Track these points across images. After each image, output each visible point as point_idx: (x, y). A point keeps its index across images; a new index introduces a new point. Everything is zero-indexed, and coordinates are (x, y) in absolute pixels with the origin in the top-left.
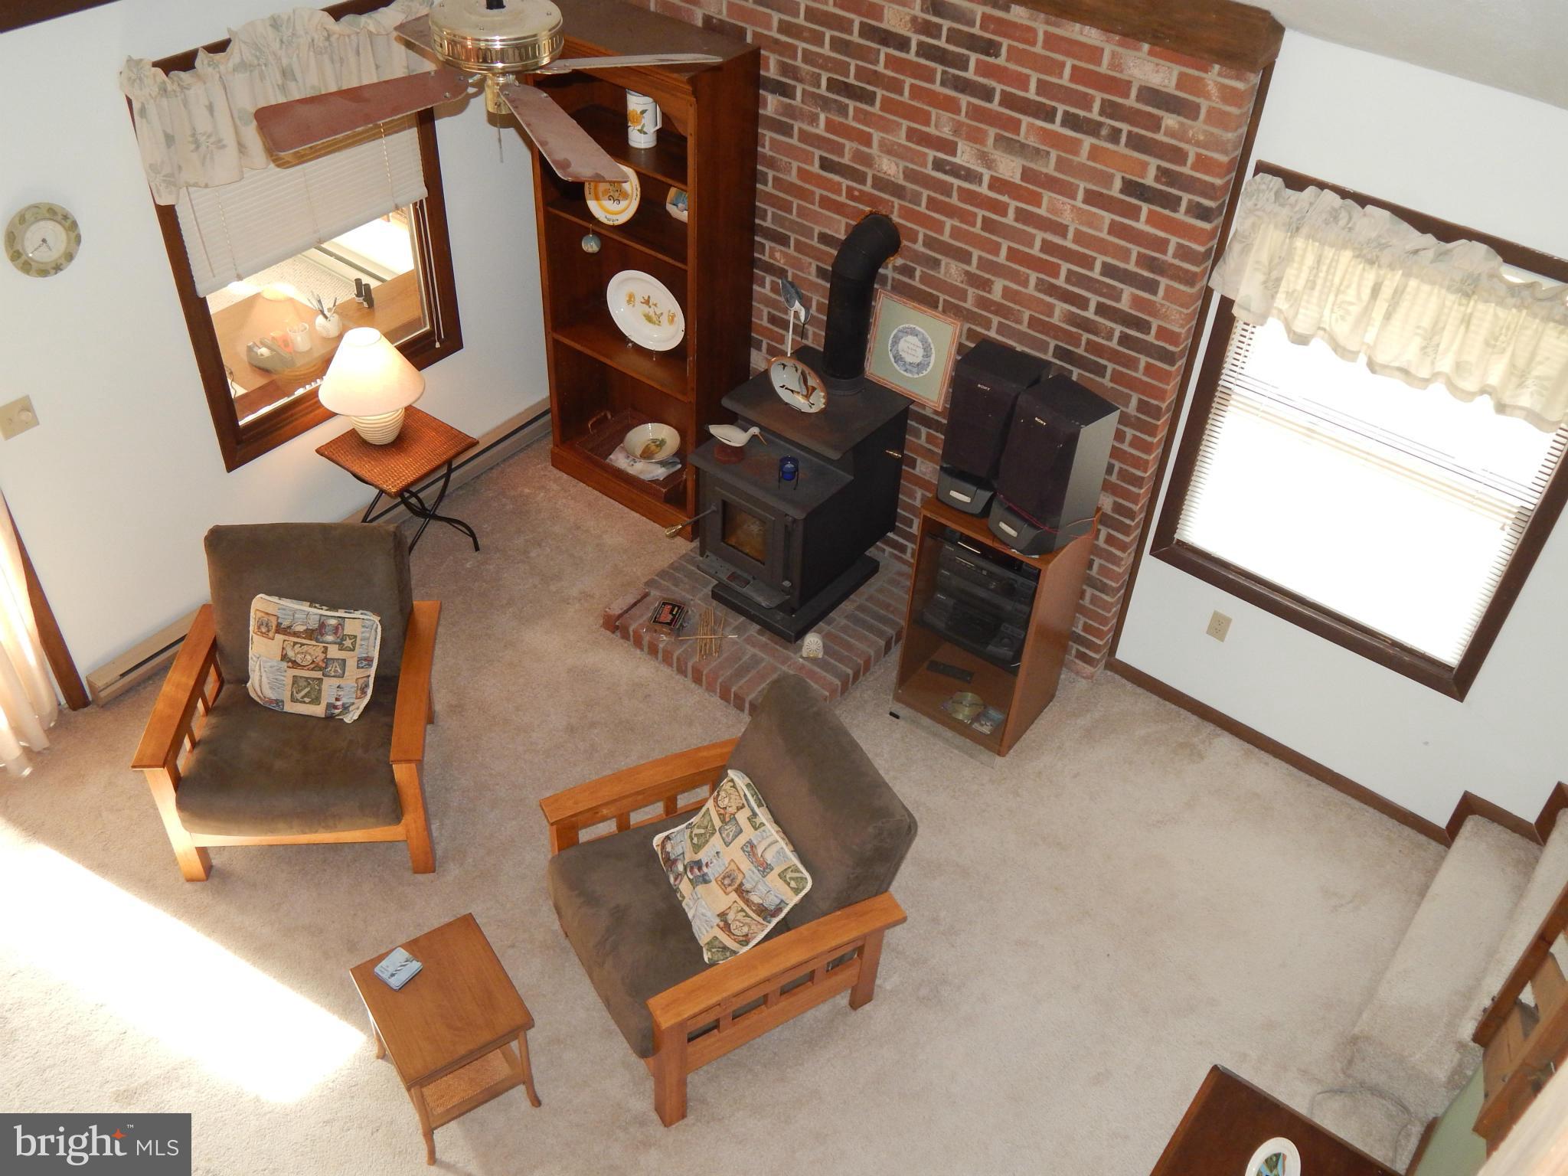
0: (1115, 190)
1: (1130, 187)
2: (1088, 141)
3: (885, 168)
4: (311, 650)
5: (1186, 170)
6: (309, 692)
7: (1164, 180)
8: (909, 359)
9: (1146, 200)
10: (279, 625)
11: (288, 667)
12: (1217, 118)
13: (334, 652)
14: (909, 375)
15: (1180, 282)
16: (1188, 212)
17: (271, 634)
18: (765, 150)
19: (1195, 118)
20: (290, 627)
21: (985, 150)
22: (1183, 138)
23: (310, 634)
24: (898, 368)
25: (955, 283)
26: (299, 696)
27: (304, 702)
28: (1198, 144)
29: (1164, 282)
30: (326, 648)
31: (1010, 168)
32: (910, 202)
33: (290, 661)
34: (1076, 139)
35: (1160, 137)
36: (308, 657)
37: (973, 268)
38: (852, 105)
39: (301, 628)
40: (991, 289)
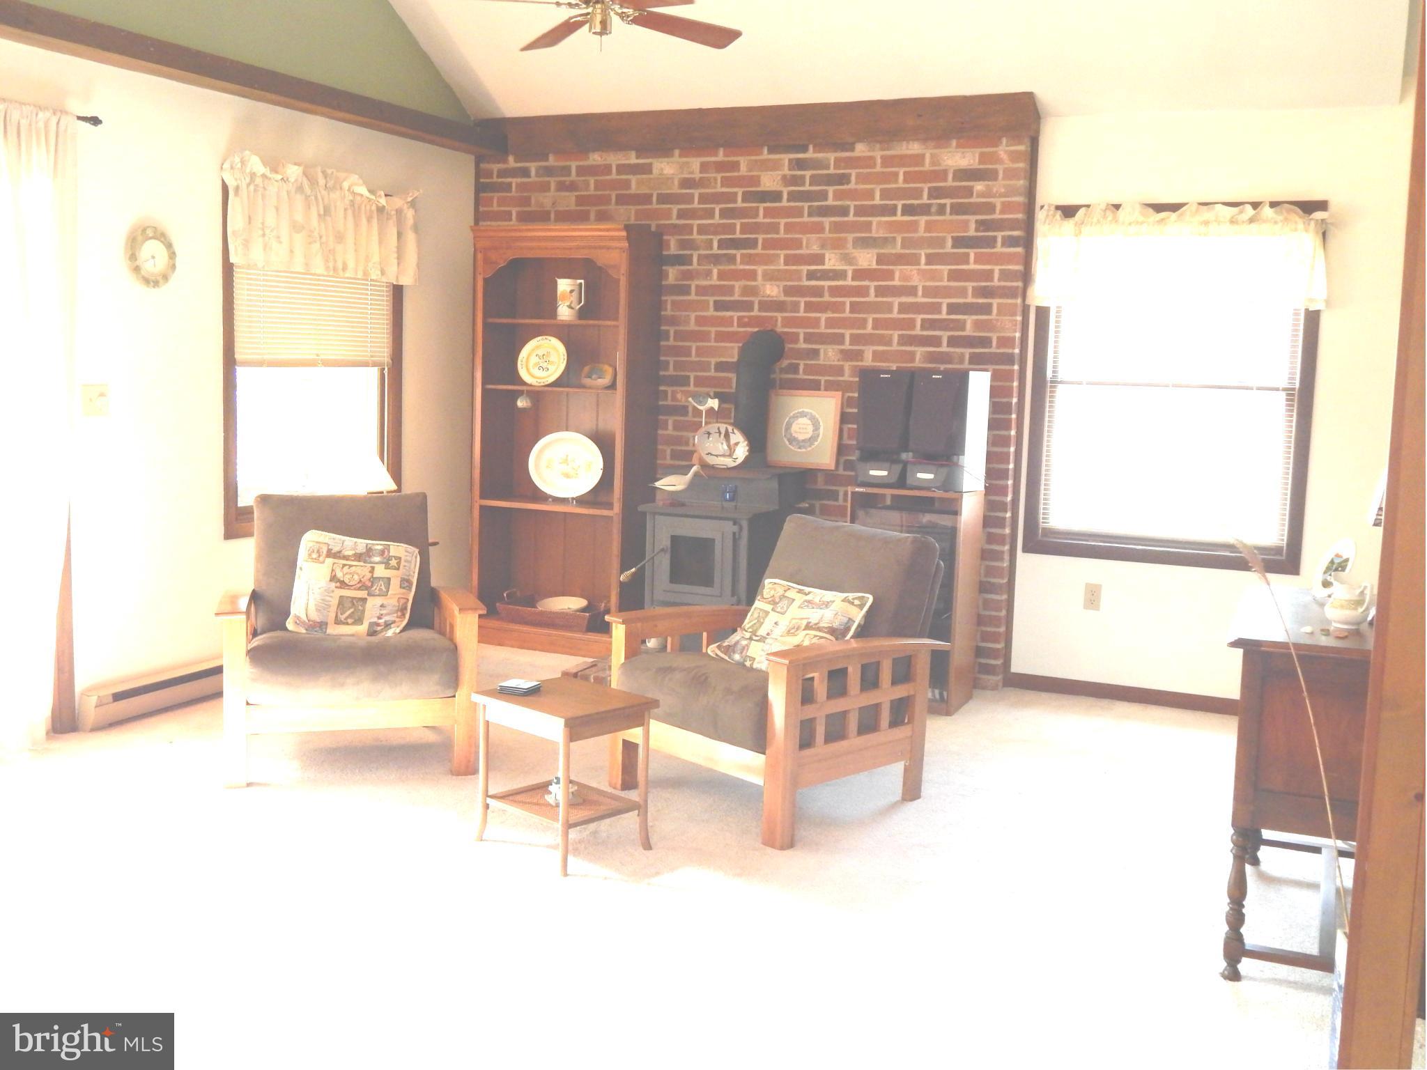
0: (949, 248)
1: (958, 242)
2: (922, 220)
3: (768, 292)
4: (358, 570)
5: (997, 216)
6: (353, 613)
7: (981, 228)
8: (801, 437)
9: (971, 247)
10: (329, 551)
11: (336, 587)
12: (1010, 174)
13: (380, 571)
14: (804, 450)
15: (1008, 298)
16: (1003, 245)
17: (321, 559)
18: (668, 312)
19: (996, 179)
20: (340, 552)
21: (847, 251)
22: (990, 196)
23: (358, 557)
24: (793, 448)
25: (833, 363)
26: (342, 617)
27: (347, 624)
28: (1001, 196)
29: (995, 302)
30: (373, 568)
31: (866, 259)
32: (791, 312)
33: (339, 581)
34: (915, 221)
35: (974, 200)
36: (356, 577)
37: (847, 346)
38: (738, 253)
39: (350, 553)
40: (862, 356)
